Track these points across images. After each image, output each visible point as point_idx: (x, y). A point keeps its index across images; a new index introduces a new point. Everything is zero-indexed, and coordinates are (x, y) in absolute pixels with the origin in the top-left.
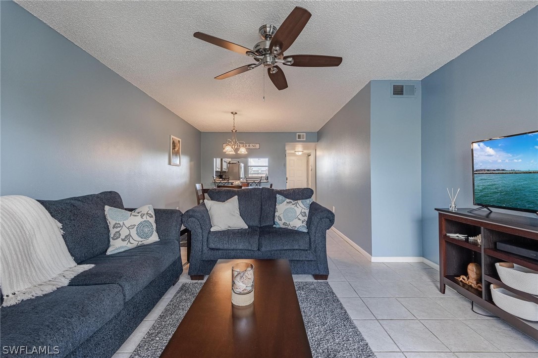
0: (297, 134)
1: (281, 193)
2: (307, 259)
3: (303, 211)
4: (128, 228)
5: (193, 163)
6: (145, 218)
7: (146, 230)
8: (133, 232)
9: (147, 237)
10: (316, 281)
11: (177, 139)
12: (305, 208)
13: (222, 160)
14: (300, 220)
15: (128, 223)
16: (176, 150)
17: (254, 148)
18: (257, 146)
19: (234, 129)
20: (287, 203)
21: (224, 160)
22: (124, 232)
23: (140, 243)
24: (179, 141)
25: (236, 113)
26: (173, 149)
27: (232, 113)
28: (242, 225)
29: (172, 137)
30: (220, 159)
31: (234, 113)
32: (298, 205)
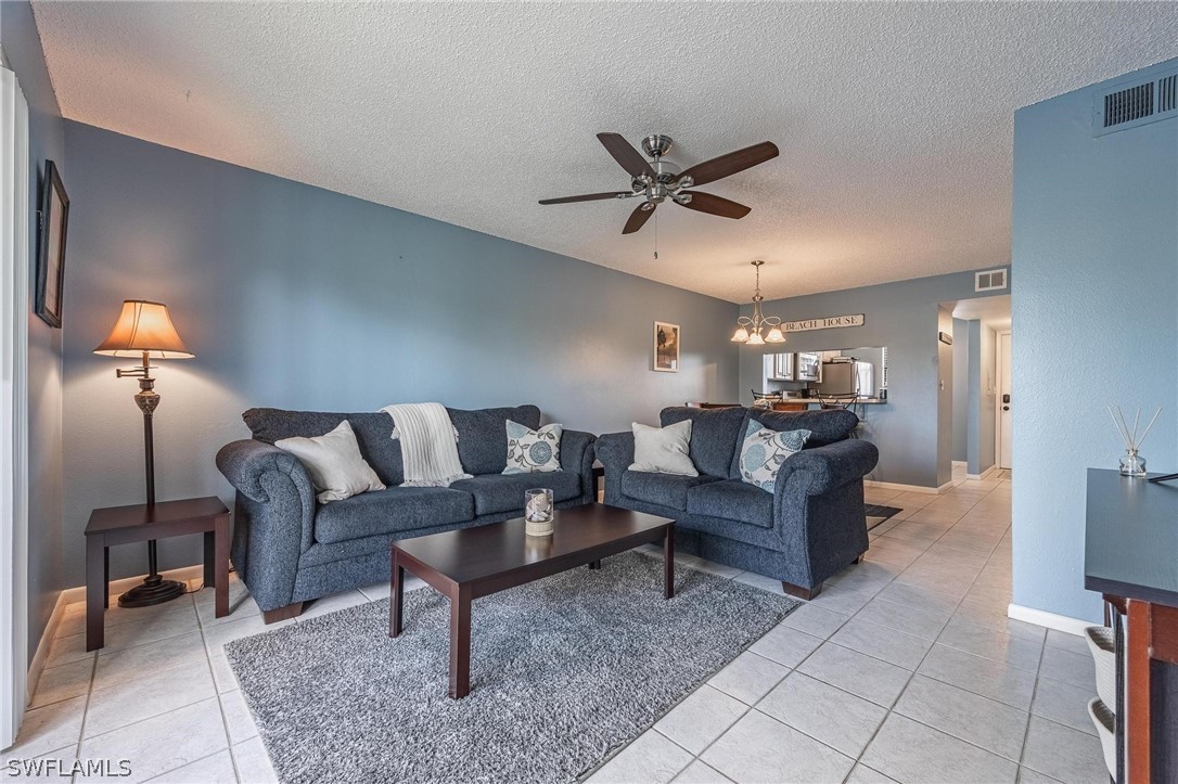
0: (977, 275)
1: (757, 413)
2: (766, 546)
3: (780, 452)
4: (521, 447)
5: (714, 366)
6: (542, 438)
7: (542, 453)
8: (527, 453)
9: (542, 462)
10: (785, 595)
11: (668, 326)
12: (783, 446)
13: (796, 356)
14: (768, 468)
15: (522, 442)
16: (667, 344)
17: (850, 324)
18: (859, 320)
19: (757, 295)
20: (760, 435)
21: (801, 355)
22: (518, 452)
23: (534, 468)
24: (675, 330)
25: (761, 263)
26: (659, 344)
27: (754, 263)
28: (687, 469)
29: (657, 323)
30: (790, 355)
31: (758, 264)
32: (771, 442)
